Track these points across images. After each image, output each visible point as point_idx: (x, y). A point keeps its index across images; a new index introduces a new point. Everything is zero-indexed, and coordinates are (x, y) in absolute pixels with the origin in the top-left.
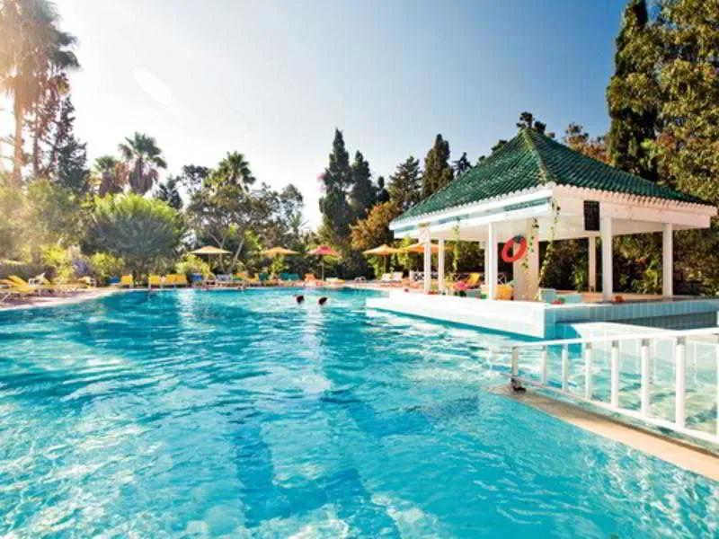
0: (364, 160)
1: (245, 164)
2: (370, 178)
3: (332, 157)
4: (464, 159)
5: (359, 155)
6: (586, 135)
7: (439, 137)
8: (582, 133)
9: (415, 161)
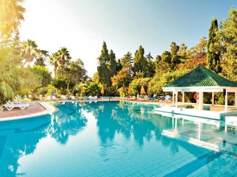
0: (114, 53)
1: (67, 52)
2: (115, 59)
3: (102, 51)
4: (149, 55)
5: (112, 51)
6: (187, 47)
7: (141, 46)
8: (185, 46)
9: (130, 54)
